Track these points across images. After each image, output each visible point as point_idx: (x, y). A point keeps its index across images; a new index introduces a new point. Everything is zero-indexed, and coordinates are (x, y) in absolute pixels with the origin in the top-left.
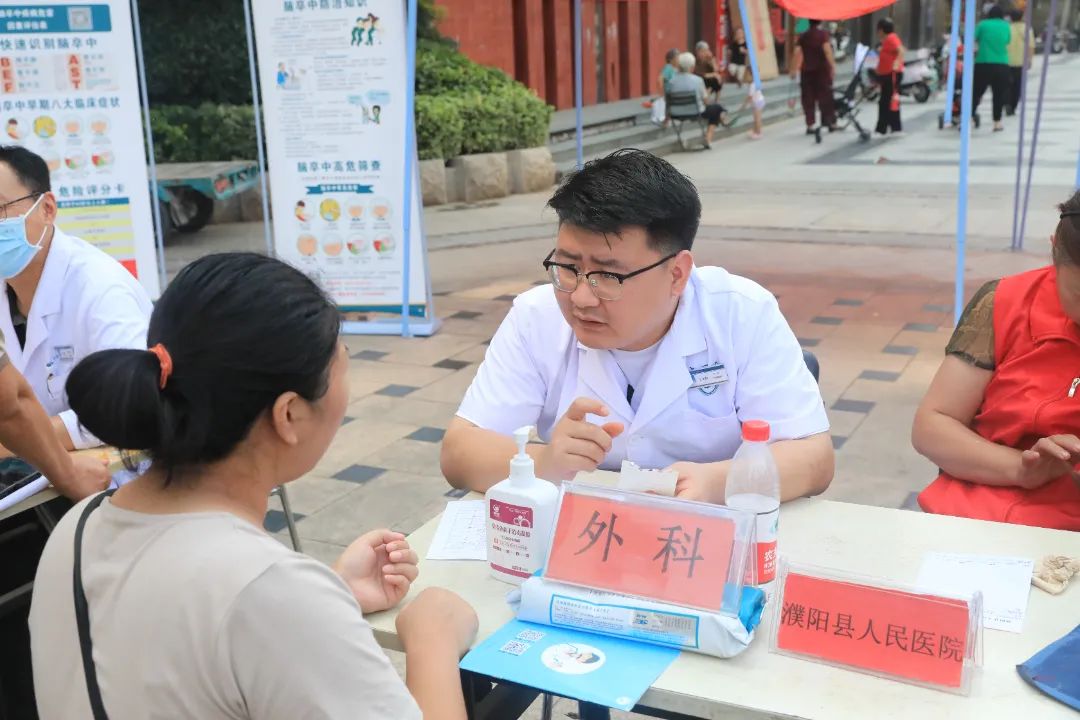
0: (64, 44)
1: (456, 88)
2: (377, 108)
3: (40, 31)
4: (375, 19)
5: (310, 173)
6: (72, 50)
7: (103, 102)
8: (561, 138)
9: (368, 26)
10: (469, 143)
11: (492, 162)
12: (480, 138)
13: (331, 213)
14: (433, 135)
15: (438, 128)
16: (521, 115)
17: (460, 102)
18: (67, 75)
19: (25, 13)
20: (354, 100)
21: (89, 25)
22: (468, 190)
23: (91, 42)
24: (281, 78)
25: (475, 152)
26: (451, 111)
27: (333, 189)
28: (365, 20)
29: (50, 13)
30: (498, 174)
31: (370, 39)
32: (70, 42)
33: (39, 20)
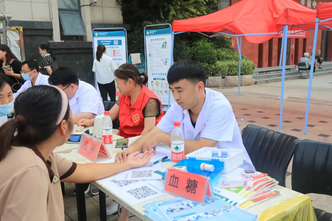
0: (112, 48)
1: (229, 60)
2: (166, 62)
3: (108, 45)
4: (166, 43)
5: (154, 75)
6: (114, 49)
7: (119, 59)
8: (263, 73)
9: (165, 44)
10: (230, 73)
11: (234, 78)
12: (233, 72)
13: (157, 84)
14: (219, 70)
15: (221, 69)
16: (245, 67)
17: (228, 63)
18: (113, 54)
19: (106, 41)
20: (162, 60)
21: (117, 44)
22: (227, 84)
23: (118, 47)
24: (150, 55)
25: (231, 75)
26: (225, 65)
27: (158, 79)
28: (165, 43)
29: (110, 41)
30: (235, 81)
31: (165, 47)
32: (114, 47)
33: (108, 43)
